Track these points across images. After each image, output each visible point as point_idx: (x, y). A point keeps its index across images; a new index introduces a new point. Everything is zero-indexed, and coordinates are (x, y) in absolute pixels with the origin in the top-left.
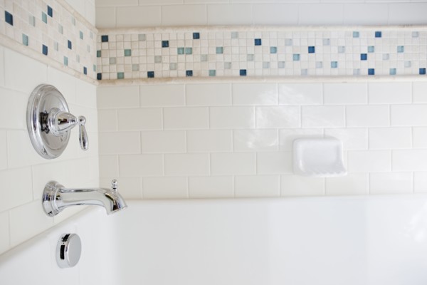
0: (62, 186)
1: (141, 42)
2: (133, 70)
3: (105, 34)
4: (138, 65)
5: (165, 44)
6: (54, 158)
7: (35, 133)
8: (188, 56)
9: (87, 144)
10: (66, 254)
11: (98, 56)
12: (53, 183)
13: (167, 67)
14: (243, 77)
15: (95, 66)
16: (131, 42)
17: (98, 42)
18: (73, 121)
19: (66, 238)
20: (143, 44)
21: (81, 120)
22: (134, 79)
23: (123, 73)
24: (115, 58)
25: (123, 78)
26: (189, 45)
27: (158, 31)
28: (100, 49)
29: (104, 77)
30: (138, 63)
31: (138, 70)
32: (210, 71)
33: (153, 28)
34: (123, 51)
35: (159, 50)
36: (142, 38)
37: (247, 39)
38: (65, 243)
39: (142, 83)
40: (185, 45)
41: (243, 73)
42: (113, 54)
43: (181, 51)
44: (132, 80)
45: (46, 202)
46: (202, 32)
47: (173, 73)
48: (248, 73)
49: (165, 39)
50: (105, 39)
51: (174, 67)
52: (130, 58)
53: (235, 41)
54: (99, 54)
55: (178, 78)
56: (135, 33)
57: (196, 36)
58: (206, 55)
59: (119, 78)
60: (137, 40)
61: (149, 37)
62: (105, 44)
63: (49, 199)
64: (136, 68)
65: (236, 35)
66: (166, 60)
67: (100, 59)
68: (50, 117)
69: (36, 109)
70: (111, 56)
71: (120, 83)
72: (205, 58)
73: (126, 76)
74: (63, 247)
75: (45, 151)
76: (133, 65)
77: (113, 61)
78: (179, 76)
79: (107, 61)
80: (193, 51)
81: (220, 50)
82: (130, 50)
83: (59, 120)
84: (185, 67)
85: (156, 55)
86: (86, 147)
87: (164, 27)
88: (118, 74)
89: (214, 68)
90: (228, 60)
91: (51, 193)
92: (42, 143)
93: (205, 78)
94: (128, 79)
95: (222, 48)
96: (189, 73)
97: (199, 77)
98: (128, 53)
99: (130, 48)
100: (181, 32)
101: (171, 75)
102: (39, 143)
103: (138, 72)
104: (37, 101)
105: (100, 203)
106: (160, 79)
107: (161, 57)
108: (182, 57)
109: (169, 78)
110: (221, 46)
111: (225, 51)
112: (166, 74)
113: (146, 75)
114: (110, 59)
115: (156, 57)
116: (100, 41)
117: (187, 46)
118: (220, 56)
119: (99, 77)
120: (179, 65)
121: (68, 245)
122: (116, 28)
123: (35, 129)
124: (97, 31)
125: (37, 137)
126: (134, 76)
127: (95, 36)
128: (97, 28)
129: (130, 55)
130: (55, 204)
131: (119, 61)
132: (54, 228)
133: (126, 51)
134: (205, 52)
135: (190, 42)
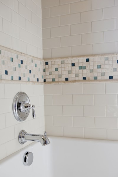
0: (26, 132)
1: (62, 64)
2: (59, 77)
3: (47, 61)
4: (61, 75)
5: (73, 65)
6: (23, 121)
7: (15, 112)
8: (84, 70)
9: (35, 116)
10: (27, 160)
11: (44, 71)
12: (23, 131)
13: (74, 76)
14: (111, 80)
15: (43, 76)
16: (58, 64)
17: (44, 65)
18: (30, 107)
19: (27, 154)
20: (63, 65)
21: (33, 107)
22: (60, 82)
23: (55, 79)
24: (51, 72)
25: (55, 81)
26: (84, 65)
27: (70, 59)
28: (45, 68)
29: (47, 80)
30: (61, 74)
31: (61, 77)
32: (94, 77)
33: (68, 57)
34: (55, 69)
35: (70, 68)
36: (63, 62)
37: (113, 60)
38: (26, 156)
39: (63, 83)
40: (82, 65)
41: (111, 78)
42: (50, 70)
43: (80, 68)
44: (58, 82)
45: (20, 139)
46: (91, 58)
47: (77, 79)
48: (114, 78)
49: (73, 62)
50: (47, 63)
51: (77, 75)
52: (57, 72)
53: (107, 62)
54: (44, 70)
55: (79, 81)
56: (59, 61)
57: (88, 60)
58: (93, 69)
59: (53, 81)
60: (61, 63)
61: (66, 62)
62: (47, 66)
63: (21, 138)
64: (60, 76)
65: (107, 59)
66: (73, 72)
67: (45, 72)
68: (21, 105)
69: (16, 102)
70: (50, 71)
71: (53, 84)
72: (92, 71)
73: (56, 80)
74: (25, 157)
75: (19, 119)
76: (59, 75)
77: (50, 73)
78: (80, 80)
79: (47, 73)
80: (86, 68)
81: (99, 67)
82: (58, 68)
83: (25, 106)
84: (82, 75)
85: (69, 70)
86: (35, 117)
87: (72, 57)
88: (53, 79)
89: (96, 76)
90: (103, 71)
91: (22, 135)
92: (18, 116)
93: (92, 81)
94: (57, 82)
95: (100, 65)
96: (84, 78)
97: (89, 80)
98: (57, 69)
99: (57, 67)
100: (80, 59)
101: (76, 80)
102: (17, 116)
103: (61, 78)
104: (17, 99)
105: (39, 141)
106: (71, 81)
107: (71, 71)
108: (81, 71)
109: (75, 81)
110: (100, 64)
111: (102, 67)
112: (73, 79)
113: (64, 80)
114: (49, 72)
115: (69, 71)
116: (45, 64)
117: (83, 65)
118: (99, 70)
119: (45, 81)
120: (80, 74)
121: (28, 157)
122: (51, 59)
123: (15, 111)
124: (43, 60)
125: (16, 114)
126: (60, 80)
127: (42, 63)
128: (43, 59)
129: (58, 70)
130: (23, 140)
131: (53, 73)
132: (23, 149)
133: (56, 68)
134: (92, 68)
135: (85, 64)
